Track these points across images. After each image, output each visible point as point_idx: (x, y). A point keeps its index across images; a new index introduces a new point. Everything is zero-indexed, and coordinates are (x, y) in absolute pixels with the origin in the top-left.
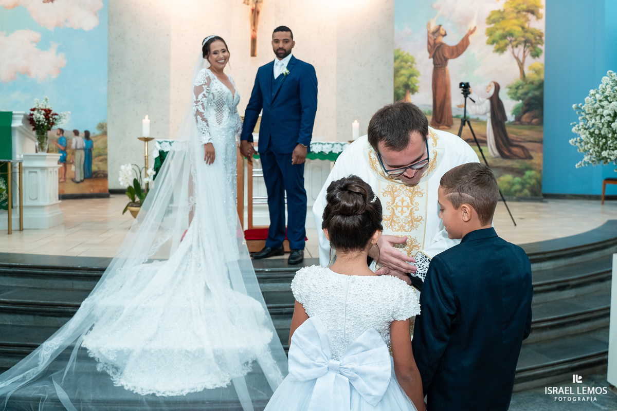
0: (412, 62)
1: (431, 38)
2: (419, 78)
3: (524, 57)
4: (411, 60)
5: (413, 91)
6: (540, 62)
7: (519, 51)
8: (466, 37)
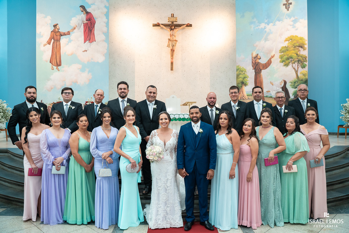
0: (245, 72)
1: (253, 60)
2: (248, 79)
3: (298, 68)
4: (245, 71)
5: (246, 85)
6: (306, 70)
7: (295, 65)
8: (270, 59)
